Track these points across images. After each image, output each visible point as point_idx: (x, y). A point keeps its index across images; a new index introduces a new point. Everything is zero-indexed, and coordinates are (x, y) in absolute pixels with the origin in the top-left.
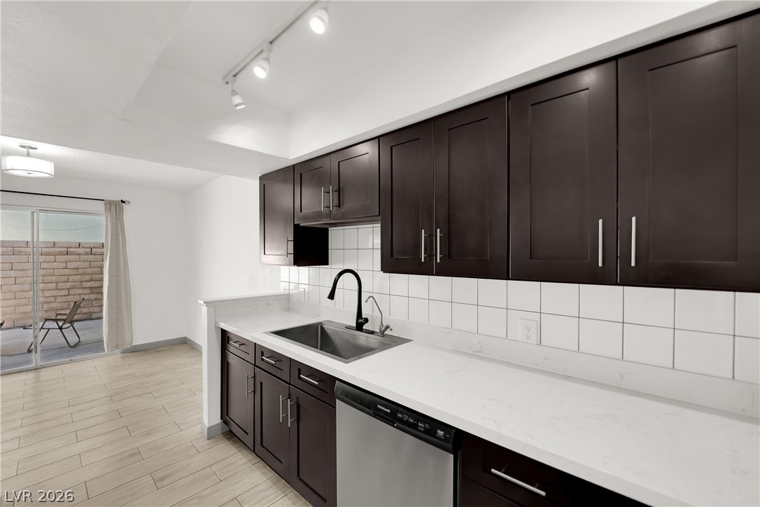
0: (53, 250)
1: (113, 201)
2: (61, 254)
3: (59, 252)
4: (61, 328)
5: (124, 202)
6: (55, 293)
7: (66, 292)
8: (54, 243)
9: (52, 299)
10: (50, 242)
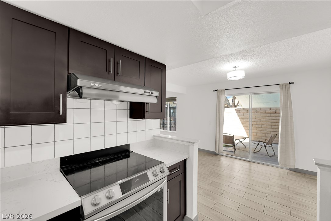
0: (270, 111)
1: (284, 84)
2: (273, 113)
3: (273, 112)
4: (265, 146)
5: (291, 83)
6: (271, 130)
7: (275, 130)
8: (270, 108)
9: (269, 132)
10: (269, 108)
